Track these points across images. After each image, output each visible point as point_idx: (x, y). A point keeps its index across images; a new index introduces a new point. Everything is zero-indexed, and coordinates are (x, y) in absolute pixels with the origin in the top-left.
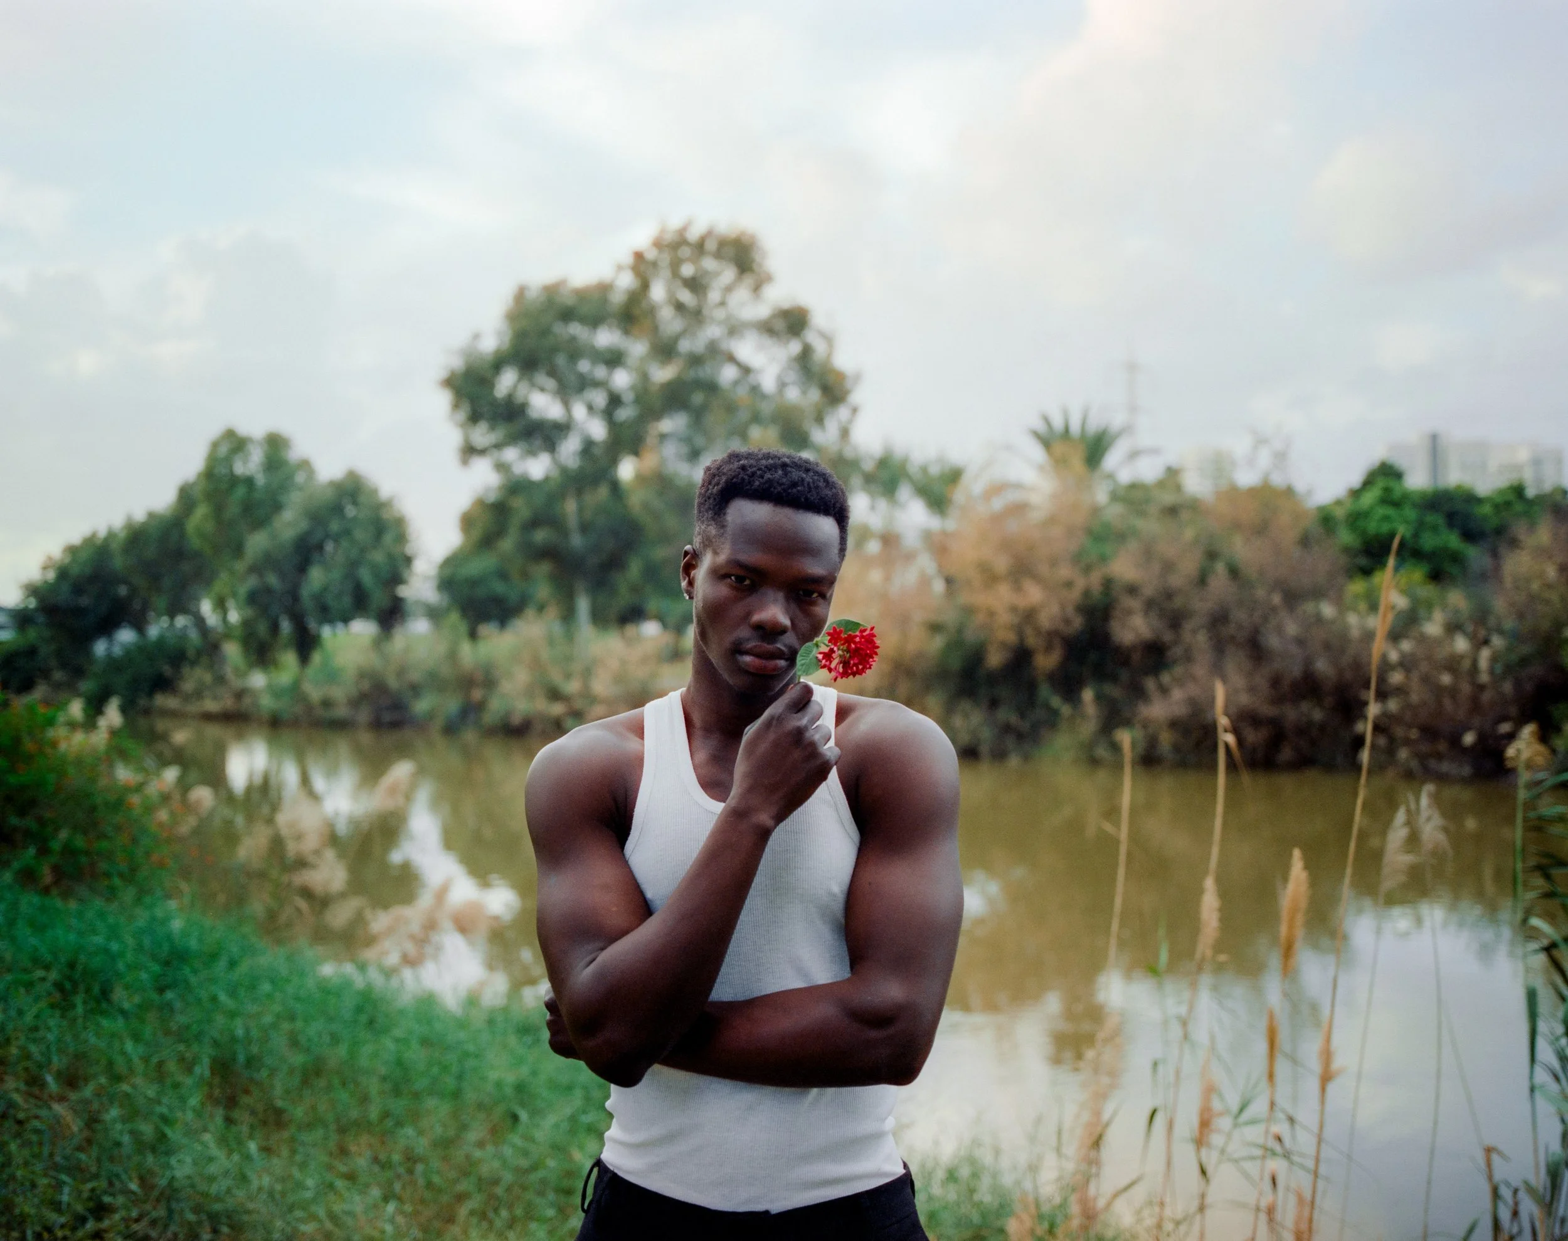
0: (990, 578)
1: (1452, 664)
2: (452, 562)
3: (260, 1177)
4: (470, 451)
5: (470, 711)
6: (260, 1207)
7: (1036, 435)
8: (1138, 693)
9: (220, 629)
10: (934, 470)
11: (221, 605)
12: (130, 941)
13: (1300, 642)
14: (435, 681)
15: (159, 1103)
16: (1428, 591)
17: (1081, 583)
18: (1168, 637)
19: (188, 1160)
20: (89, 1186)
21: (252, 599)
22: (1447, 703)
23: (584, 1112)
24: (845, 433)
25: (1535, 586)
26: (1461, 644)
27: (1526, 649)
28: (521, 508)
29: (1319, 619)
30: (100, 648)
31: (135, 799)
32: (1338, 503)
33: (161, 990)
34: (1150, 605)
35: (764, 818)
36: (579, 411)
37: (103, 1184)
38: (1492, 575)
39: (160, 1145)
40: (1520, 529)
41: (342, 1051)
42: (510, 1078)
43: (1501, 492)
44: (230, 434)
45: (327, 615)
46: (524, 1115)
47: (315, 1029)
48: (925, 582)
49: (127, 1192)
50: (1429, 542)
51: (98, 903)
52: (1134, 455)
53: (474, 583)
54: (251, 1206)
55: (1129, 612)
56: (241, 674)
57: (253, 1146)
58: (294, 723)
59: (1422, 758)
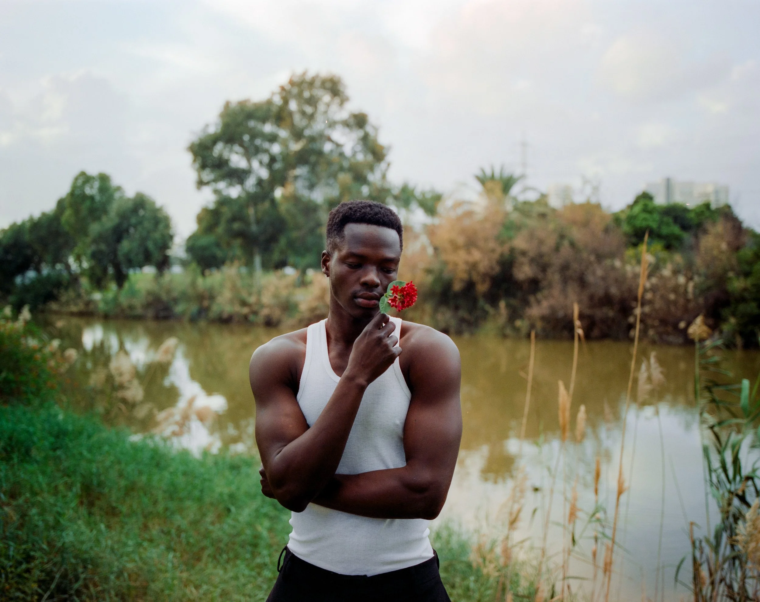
0: (455, 247)
1: (675, 289)
2: (193, 238)
3: (106, 541)
4: (201, 183)
5: (203, 311)
6: (108, 556)
7: (478, 178)
8: (526, 303)
9: (78, 271)
10: (428, 196)
11: (78, 258)
12: (39, 426)
13: (604, 279)
14: (184, 297)
15: (55, 505)
16: (664, 254)
17: (499, 250)
18: (540, 276)
19: (71, 533)
20: (24, 547)
21: (94, 256)
22: (673, 309)
23: (262, 507)
24: (384, 177)
25: (715, 252)
26: (682, 280)
27: (710, 282)
28: (227, 212)
29: (613, 268)
30: (18, 280)
31: (38, 356)
32: (622, 211)
33: (55, 450)
34: (532, 261)
35: (361, 380)
36: (255, 164)
37: (30, 545)
38: (695, 247)
39: (57, 526)
40: (708, 225)
41: (144, 478)
42: (226, 491)
43: (700, 207)
44: (83, 174)
45: (132, 263)
46: (233, 509)
47: (130, 469)
48: (424, 249)
49: (41, 549)
50: (665, 231)
51: (21, 407)
52: (526, 189)
53: (204, 248)
54: (101, 555)
55: (522, 264)
56: (89, 293)
57: (102, 526)
58: (116, 317)
59: (660, 334)
